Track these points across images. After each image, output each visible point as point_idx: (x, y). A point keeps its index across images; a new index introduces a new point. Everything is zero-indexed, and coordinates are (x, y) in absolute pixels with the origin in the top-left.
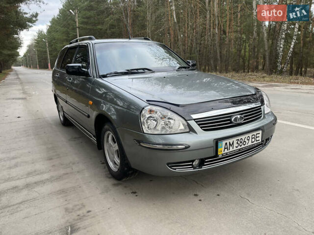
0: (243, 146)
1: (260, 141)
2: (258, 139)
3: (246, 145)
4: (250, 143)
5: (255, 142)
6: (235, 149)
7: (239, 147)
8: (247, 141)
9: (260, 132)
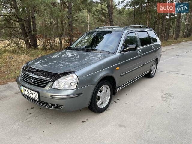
0: (30, 95)
1: (38, 99)
2: (37, 97)
3: (31, 96)
4: (33, 97)
5: (35, 98)
6: (27, 94)
7: (28, 95)
8: (32, 95)
9: (38, 94)
